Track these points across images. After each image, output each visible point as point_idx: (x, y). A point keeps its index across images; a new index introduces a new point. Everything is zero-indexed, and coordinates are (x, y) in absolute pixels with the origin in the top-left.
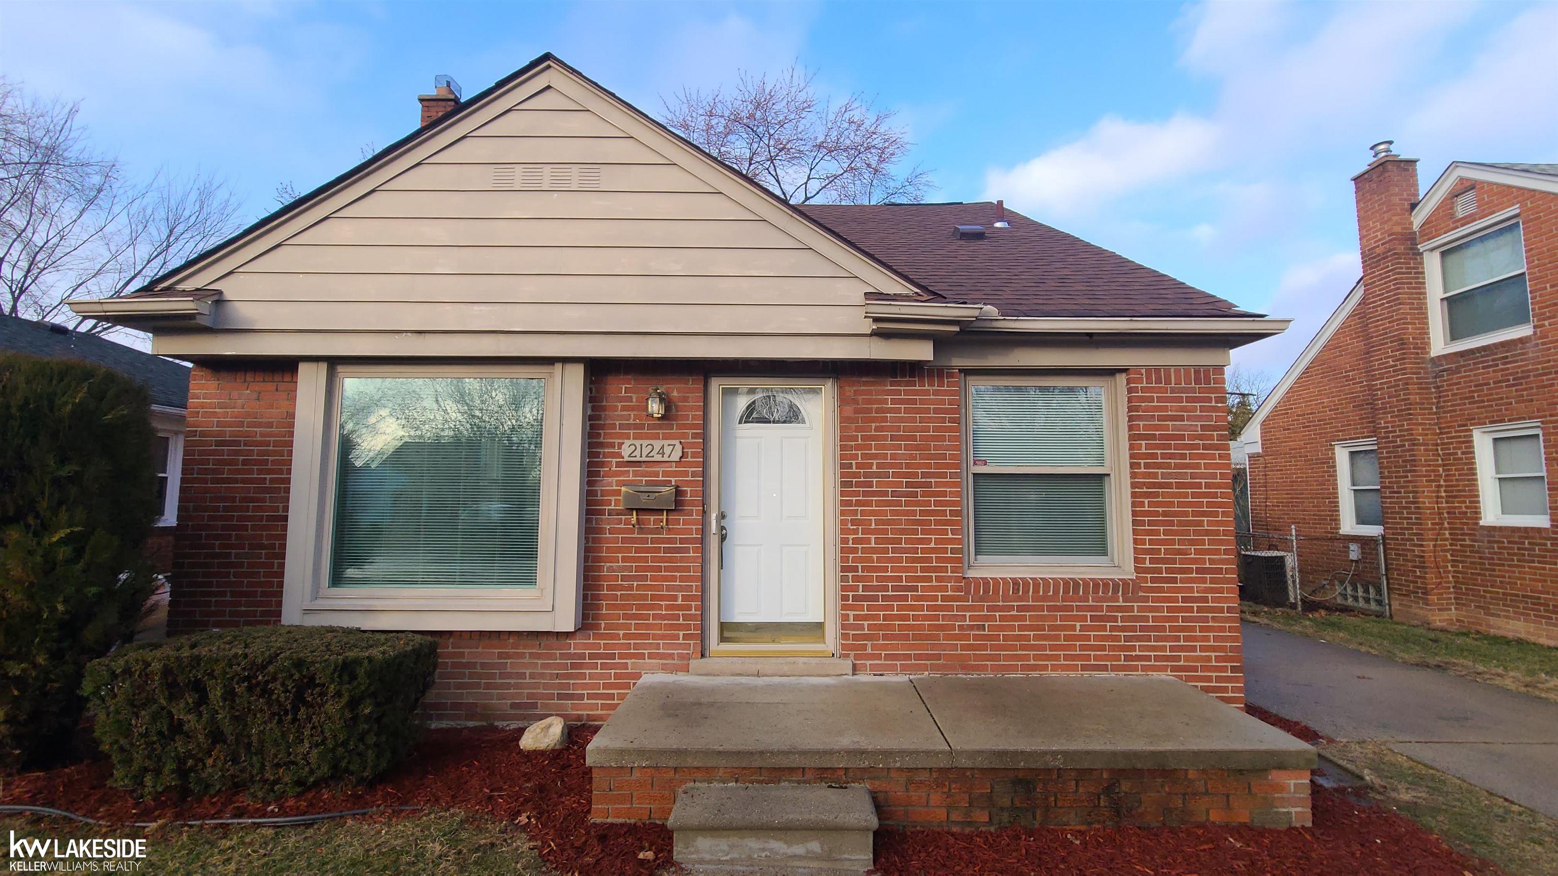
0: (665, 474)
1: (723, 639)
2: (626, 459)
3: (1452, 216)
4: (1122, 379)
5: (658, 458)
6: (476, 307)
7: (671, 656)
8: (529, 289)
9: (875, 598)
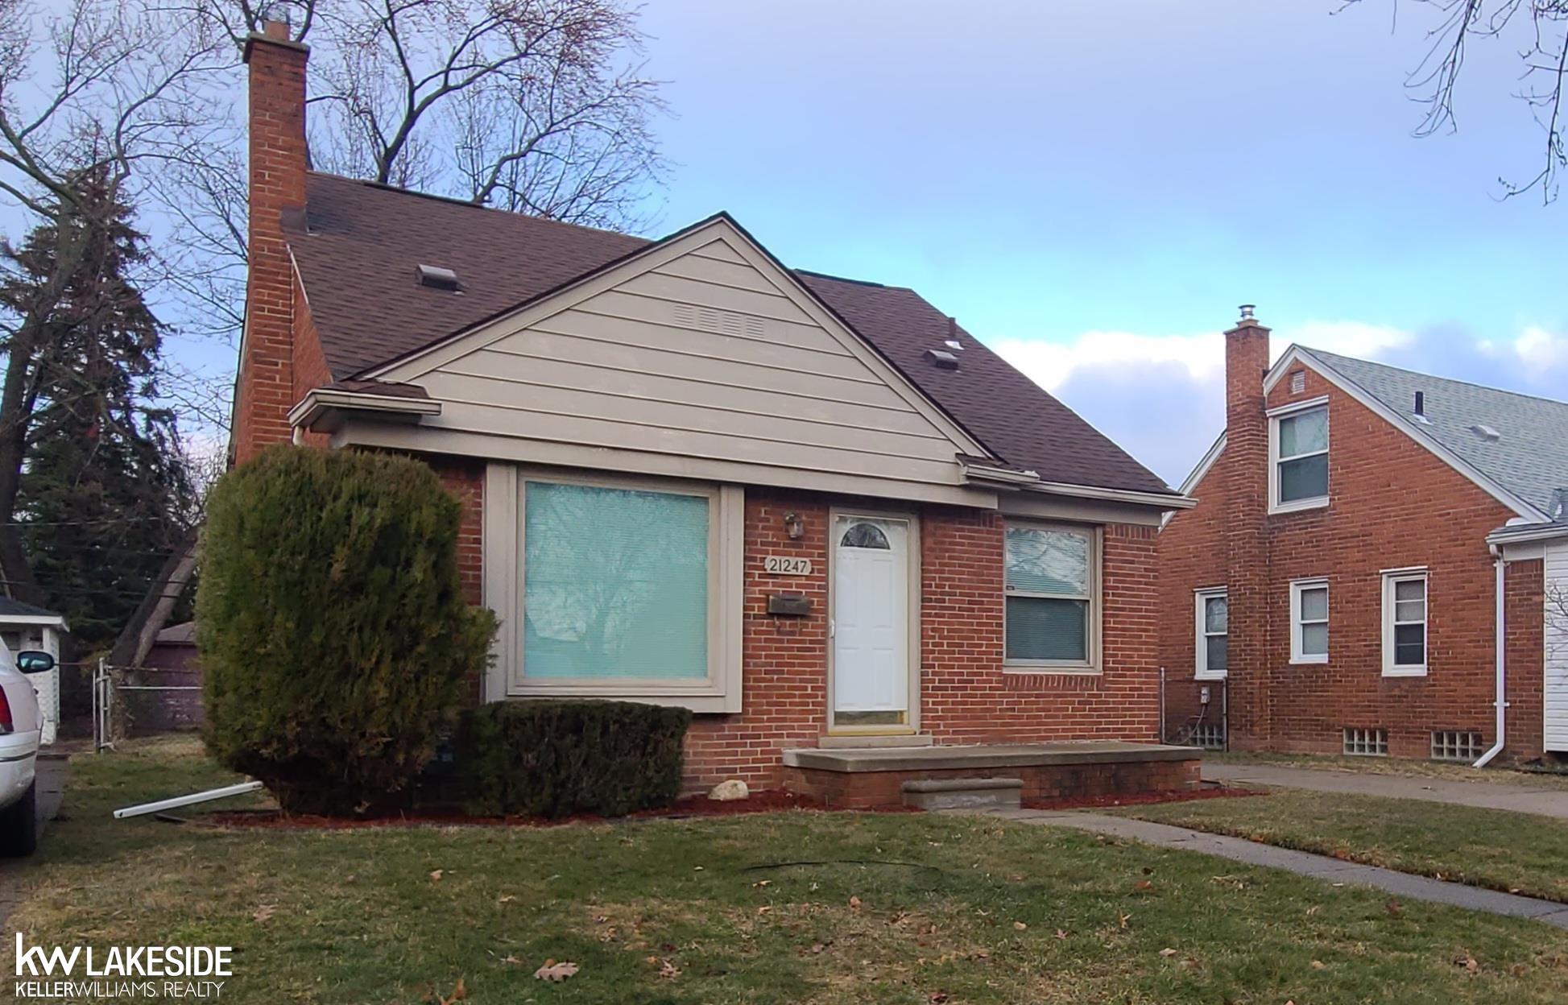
0: (798, 586)
1: (836, 723)
2: (769, 572)
3: (1290, 391)
4: (1099, 531)
5: (793, 572)
6: (666, 431)
7: (804, 735)
8: (707, 421)
9: (946, 689)
